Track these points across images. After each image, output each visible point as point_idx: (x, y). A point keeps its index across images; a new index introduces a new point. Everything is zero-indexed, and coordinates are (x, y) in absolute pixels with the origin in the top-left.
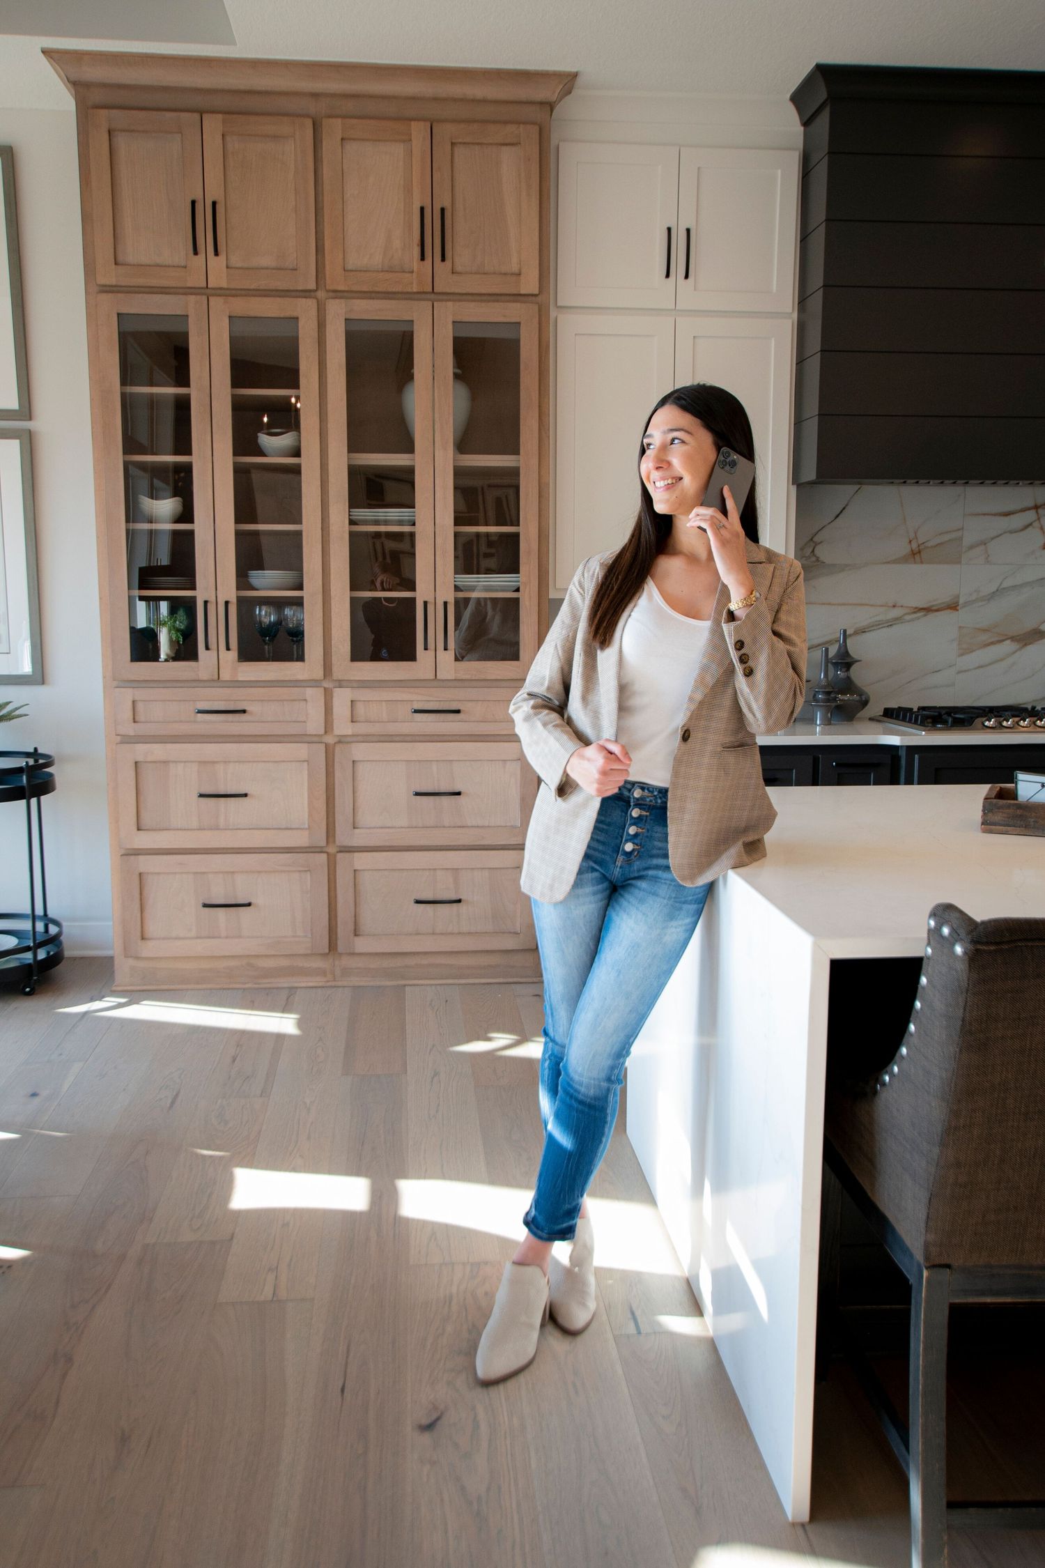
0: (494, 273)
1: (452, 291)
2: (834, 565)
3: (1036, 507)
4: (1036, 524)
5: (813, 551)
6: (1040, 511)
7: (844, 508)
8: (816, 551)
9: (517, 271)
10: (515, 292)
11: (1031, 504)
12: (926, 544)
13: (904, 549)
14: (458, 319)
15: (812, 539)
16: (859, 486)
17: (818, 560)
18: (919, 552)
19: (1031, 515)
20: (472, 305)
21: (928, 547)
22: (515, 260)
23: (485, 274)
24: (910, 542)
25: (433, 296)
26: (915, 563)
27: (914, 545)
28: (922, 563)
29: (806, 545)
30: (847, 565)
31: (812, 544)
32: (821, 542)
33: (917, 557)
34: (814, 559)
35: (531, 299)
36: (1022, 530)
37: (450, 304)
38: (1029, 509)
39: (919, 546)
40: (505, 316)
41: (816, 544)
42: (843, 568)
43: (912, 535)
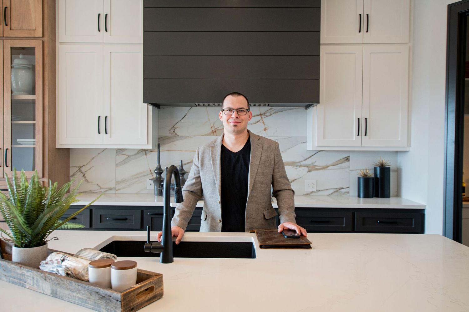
0: (26, 30)
1: (10, 36)
2: (183, 136)
3: (261, 115)
4: (261, 121)
5: (174, 131)
6: (262, 116)
7: (186, 115)
8: (175, 131)
9: (35, 29)
10: (34, 36)
11: (259, 114)
12: (218, 129)
13: (210, 131)
14: (13, 46)
15: (173, 127)
16: (191, 107)
17: (176, 134)
18: (215, 131)
19: (259, 118)
20: (17, 41)
21: (218, 130)
22: (34, 25)
23: (23, 30)
24: (212, 128)
25: (3, 38)
26: (214, 135)
27: (213, 129)
28: (216, 135)
29: (171, 129)
30: (187, 136)
31: (174, 129)
32: (177, 128)
33: (215, 133)
34: (174, 134)
35: (39, 39)
36: (255, 123)
37: (10, 41)
38: (258, 115)
39: (215, 129)
40: (30, 45)
41: (175, 128)
42: (186, 137)
43: (212, 125)
